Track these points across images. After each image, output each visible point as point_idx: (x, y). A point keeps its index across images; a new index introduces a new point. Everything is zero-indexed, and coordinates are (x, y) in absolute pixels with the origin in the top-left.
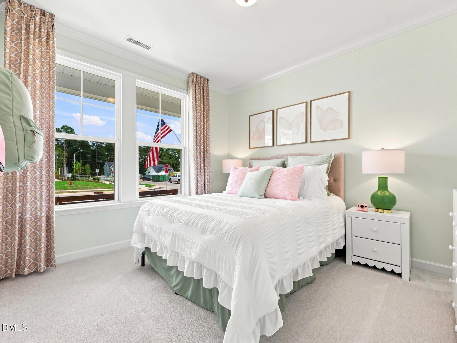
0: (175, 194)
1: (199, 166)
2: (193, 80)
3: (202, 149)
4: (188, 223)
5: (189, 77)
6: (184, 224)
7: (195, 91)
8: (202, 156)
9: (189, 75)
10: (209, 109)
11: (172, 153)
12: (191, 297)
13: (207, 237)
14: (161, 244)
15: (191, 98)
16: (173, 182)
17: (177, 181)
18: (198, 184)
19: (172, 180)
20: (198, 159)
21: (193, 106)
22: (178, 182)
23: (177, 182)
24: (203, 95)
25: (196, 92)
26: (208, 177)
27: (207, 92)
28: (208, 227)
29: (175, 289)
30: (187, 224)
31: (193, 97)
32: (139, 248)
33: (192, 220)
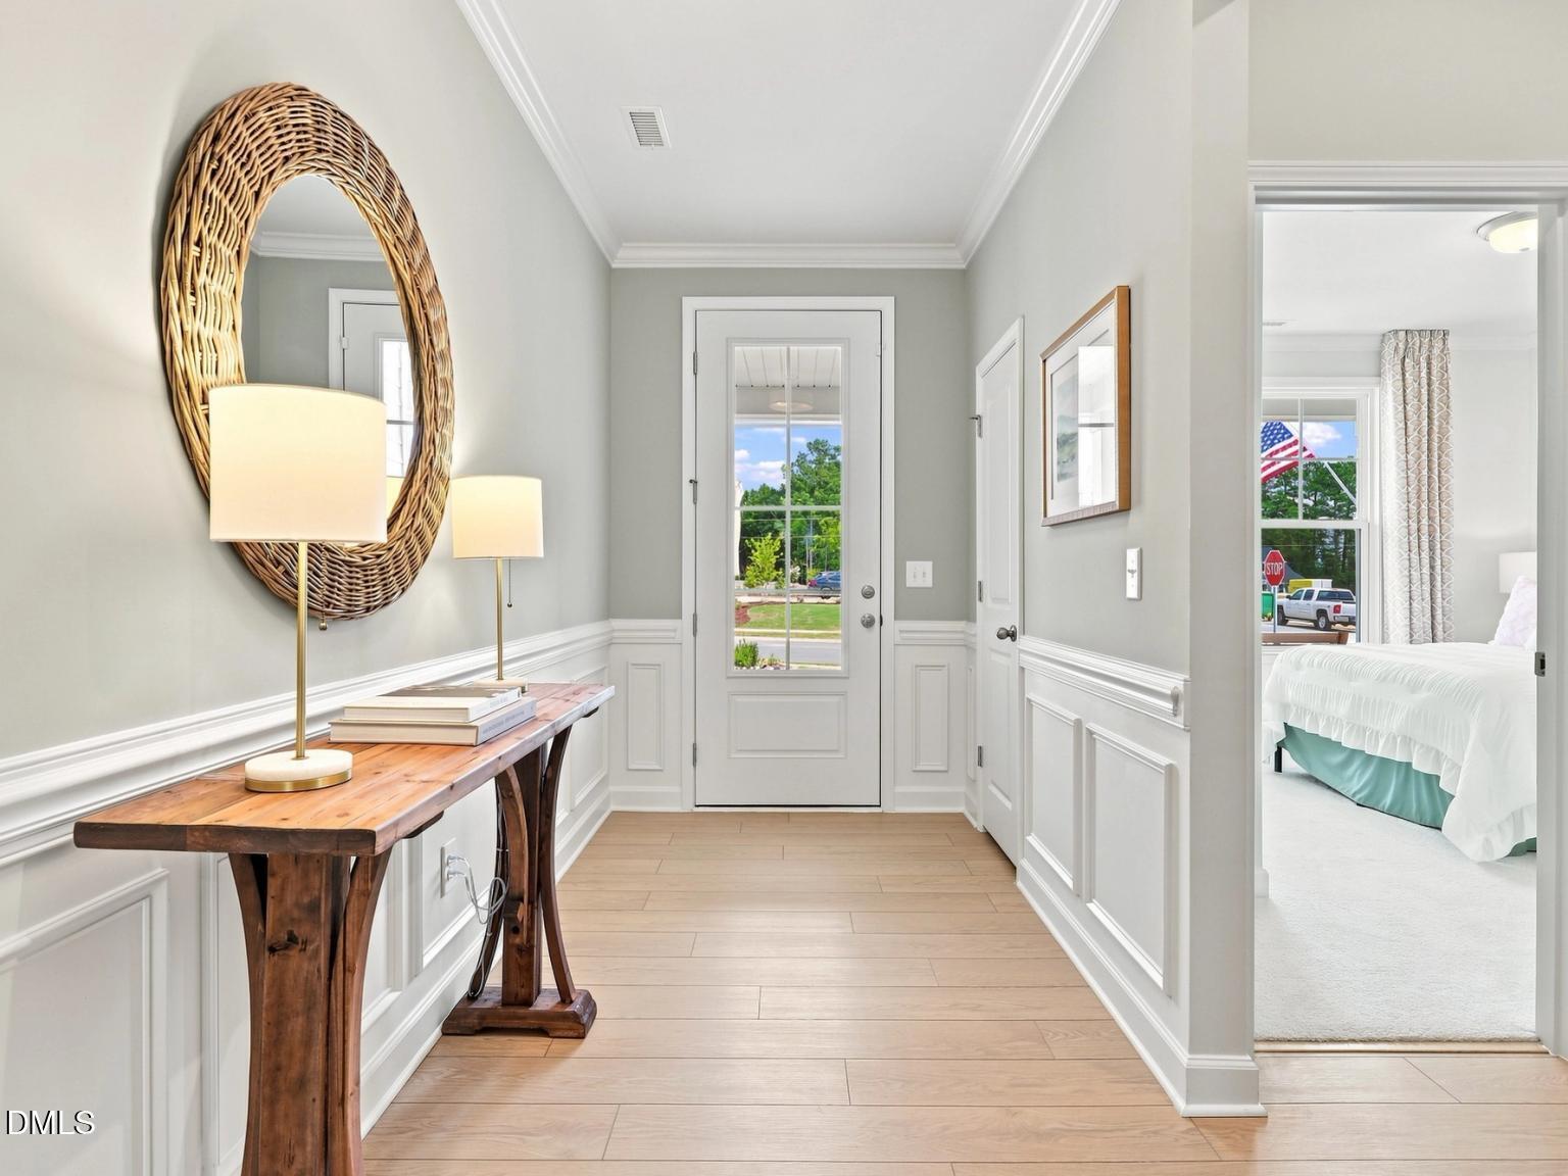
0: (1339, 643)
1: (1415, 575)
2: (1396, 349)
3: (1425, 529)
4: (1385, 678)
5: (1383, 341)
6: (1377, 680)
7: (1403, 374)
8: (1425, 546)
9: (1384, 335)
10: (1449, 415)
11: (1280, 493)
12: (1392, 805)
13: (1423, 695)
14: (1328, 718)
15: (1390, 397)
16: (1291, 622)
17: (1314, 617)
18: (1414, 621)
19: (1287, 612)
20: (1412, 555)
21: (1396, 418)
22: (1316, 622)
23: (1312, 624)
24: (1429, 379)
25: (1404, 380)
26: (1445, 604)
27: (1442, 368)
28: (1424, 682)
29: (1358, 796)
30: (1383, 679)
31: (1394, 393)
32: (1272, 731)
33: (1394, 673)
